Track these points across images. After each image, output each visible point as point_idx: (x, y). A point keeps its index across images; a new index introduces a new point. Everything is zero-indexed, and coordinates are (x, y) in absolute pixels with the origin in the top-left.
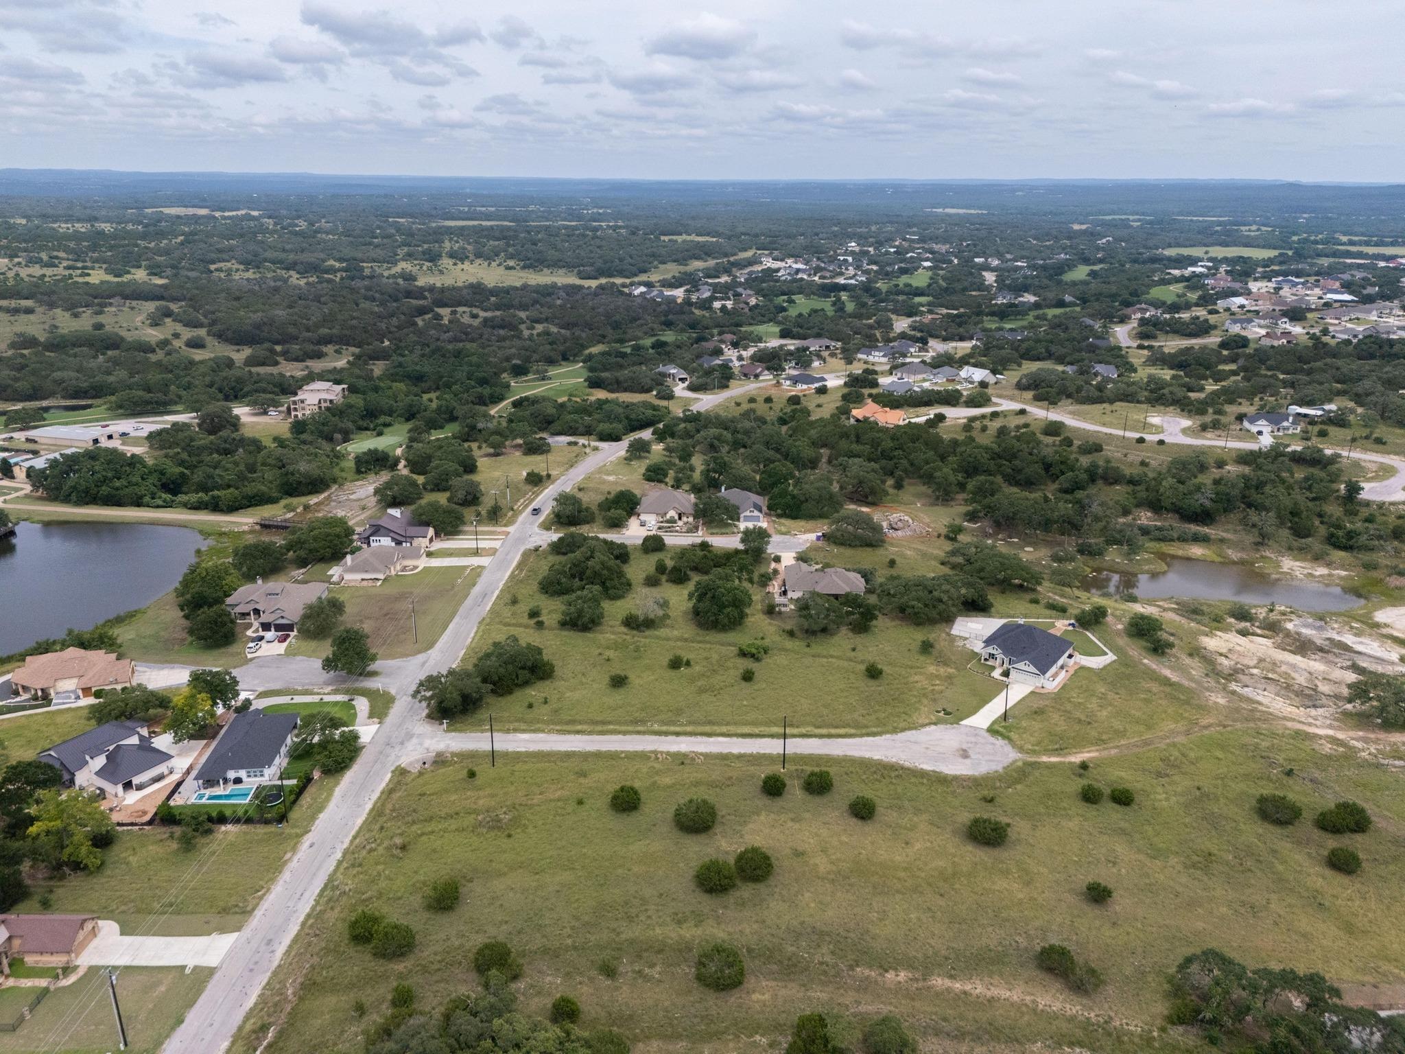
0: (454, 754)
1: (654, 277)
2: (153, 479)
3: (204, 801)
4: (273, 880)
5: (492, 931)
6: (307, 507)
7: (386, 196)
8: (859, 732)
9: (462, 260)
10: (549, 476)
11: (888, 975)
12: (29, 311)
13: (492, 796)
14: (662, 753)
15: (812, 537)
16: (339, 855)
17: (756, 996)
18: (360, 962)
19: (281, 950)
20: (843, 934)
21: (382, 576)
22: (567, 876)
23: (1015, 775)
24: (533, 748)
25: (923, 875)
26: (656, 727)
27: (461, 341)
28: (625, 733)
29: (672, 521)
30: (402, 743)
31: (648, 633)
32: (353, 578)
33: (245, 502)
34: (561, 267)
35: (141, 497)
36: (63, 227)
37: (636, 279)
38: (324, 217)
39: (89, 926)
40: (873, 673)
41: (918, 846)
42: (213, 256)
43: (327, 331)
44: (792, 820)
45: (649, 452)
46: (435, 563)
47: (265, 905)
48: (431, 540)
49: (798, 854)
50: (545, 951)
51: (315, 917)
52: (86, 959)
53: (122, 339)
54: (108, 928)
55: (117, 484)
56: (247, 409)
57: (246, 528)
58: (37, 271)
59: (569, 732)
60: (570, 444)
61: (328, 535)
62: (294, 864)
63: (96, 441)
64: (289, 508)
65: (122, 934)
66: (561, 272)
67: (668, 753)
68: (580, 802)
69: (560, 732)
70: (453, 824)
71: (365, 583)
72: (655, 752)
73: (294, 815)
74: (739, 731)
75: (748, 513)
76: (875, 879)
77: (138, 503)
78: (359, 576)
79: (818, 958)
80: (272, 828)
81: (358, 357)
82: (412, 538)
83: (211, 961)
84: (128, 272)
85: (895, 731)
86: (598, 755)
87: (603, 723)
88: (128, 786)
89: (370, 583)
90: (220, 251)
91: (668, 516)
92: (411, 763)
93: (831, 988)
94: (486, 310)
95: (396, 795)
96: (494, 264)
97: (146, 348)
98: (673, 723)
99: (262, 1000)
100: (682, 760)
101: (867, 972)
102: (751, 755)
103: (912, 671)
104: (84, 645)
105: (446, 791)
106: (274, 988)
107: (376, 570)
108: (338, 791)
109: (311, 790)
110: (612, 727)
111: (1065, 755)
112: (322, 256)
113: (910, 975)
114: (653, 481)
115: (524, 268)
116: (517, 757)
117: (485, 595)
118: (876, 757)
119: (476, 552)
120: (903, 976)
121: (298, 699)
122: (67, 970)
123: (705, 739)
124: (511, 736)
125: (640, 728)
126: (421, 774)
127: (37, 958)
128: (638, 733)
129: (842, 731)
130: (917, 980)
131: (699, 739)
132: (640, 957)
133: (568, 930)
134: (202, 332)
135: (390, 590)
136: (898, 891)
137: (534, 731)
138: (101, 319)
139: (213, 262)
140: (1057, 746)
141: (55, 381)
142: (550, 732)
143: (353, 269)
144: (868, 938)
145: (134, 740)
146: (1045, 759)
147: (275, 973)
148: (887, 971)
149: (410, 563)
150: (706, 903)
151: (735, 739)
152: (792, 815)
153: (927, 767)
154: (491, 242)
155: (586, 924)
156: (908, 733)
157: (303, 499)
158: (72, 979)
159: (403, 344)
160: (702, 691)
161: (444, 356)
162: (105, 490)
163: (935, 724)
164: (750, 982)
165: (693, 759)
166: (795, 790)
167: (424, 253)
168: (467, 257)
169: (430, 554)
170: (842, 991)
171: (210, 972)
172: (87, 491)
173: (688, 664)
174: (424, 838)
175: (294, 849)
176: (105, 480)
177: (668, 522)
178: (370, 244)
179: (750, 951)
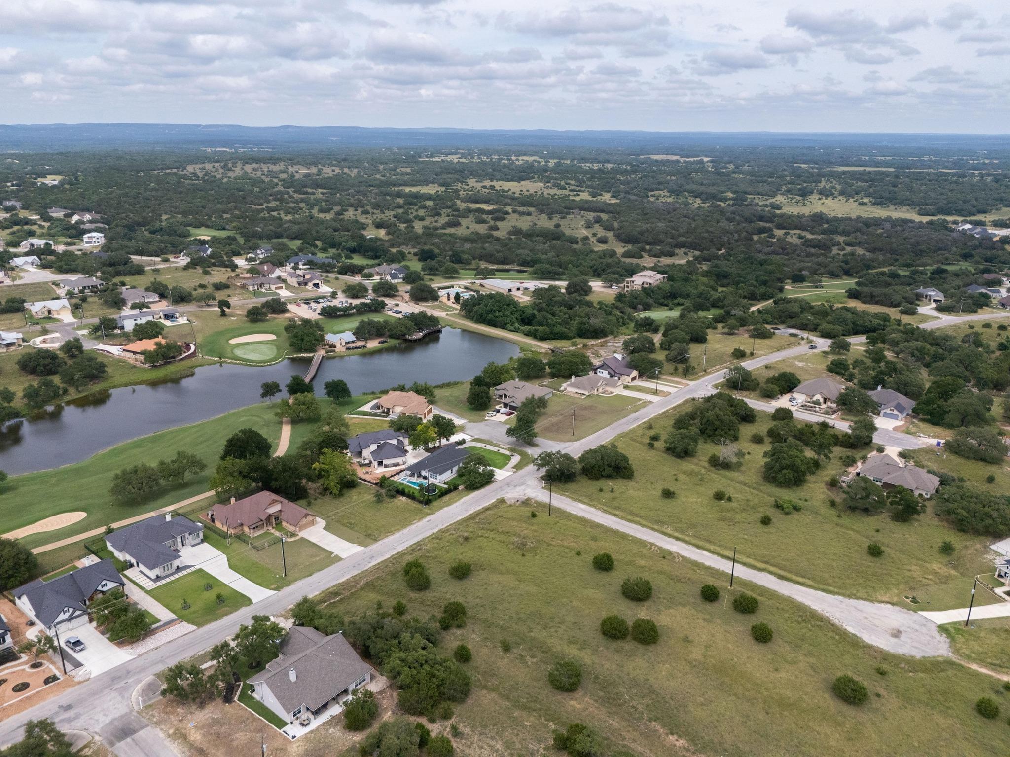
0: (536, 502)
1: (989, 218)
2: (517, 315)
3: (404, 482)
4: (399, 530)
5: (470, 599)
6: (585, 346)
7: (809, 148)
8: (816, 585)
9: (827, 196)
10: (752, 354)
11: (671, 737)
12: (529, 214)
13: (535, 531)
14: (656, 546)
15: (934, 441)
16: (435, 531)
17: (572, 703)
18: (400, 584)
19: (374, 563)
20: (667, 698)
21: (587, 393)
22: (533, 589)
23: (928, 665)
24: (581, 514)
25: (765, 693)
26: (669, 531)
27: (778, 254)
28: (643, 526)
29: (817, 403)
30: (515, 486)
31: (722, 472)
32: (572, 390)
33: (552, 336)
34: (905, 205)
35: (506, 324)
36: (586, 166)
37: (968, 219)
38: (748, 162)
39: (310, 518)
40: (875, 552)
41: (783, 675)
42: (655, 186)
43: (684, 239)
44: (705, 620)
45: (848, 351)
46: (627, 393)
47: (386, 540)
48: (634, 379)
49: (686, 640)
50: (485, 621)
51: (401, 555)
52: (304, 534)
53: (564, 234)
54: (321, 523)
55: (497, 314)
56: (600, 283)
57: (543, 351)
58: (554, 191)
59: (610, 513)
60: (792, 335)
61: (571, 362)
62: (413, 527)
63: (510, 290)
64: (574, 345)
65: (324, 529)
66: (905, 208)
67: (660, 548)
68: (578, 554)
69: (605, 511)
70: (502, 537)
71: (576, 395)
72: (652, 544)
73: (435, 504)
74: (722, 552)
75: (888, 411)
76: (727, 680)
77: (503, 327)
78: (574, 390)
79: (634, 703)
80: (419, 506)
81: (696, 258)
82: (621, 374)
83: (343, 555)
84: (601, 195)
85: (850, 596)
86: (616, 533)
87: (637, 515)
88: (380, 463)
89: (579, 396)
90: (660, 183)
91: (815, 399)
92: (510, 499)
93: (624, 724)
94: (813, 234)
95: (489, 512)
96: (851, 200)
97: (574, 241)
98: (682, 532)
99: (347, 582)
100: (665, 555)
101: (658, 727)
102: (717, 571)
103: (914, 561)
104: (418, 391)
105: (514, 519)
106: (355, 579)
107: (585, 389)
108: (464, 499)
109: (453, 494)
110: (638, 519)
111: (999, 672)
112: (723, 189)
113: (686, 745)
114: (832, 372)
115: (874, 204)
116: (568, 516)
117: (637, 419)
118: (813, 607)
119: (656, 392)
120: (681, 742)
121: (489, 447)
122: (293, 535)
123: (694, 549)
124: (575, 503)
125: (656, 527)
126: (511, 506)
127: (288, 526)
128: (653, 529)
129: (801, 580)
130: (688, 750)
131: (691, 547)
132: (530, 649)
133: (507, 617)
134: (610, 234)
135: (588, 402)
136: (735, 695)
137: (590, 505)
138: (562, 222)
139: (652, 190)
140: (998, 662)
141: (517, 255)
142: (599, 509)
143: (739, 199)
144: (681, 709)
145: (394, 442)
146: (974, 667)
147: (362, 573)
148: (672, 734)
149: (609, 389)
150: (597, 638)
151: (715, 557)
152: (707, 617)
153: (850, 630)
154: (859, 183)
155: (520, 618)
156: (861, 602)
157: (585, 341)
158: (293, 539)
159: (732, 253)
160: (724, 519)
161: (752, 263)
162: (490, 316)
163: (893, 604)
164: (579, 694)
165: (674, 558)
166: (725, 602)
167: (800, 190)
168: (832, 194)
169: (626, 387)
170: (631, 729)
171: (338, 559)
172: (481, 316)
173: (730, 499)
174: (480, 539)
175: (420, 519)
176: (492, 311)
177: (814, 402)
178: (765, 182)
179: (597, 677)
